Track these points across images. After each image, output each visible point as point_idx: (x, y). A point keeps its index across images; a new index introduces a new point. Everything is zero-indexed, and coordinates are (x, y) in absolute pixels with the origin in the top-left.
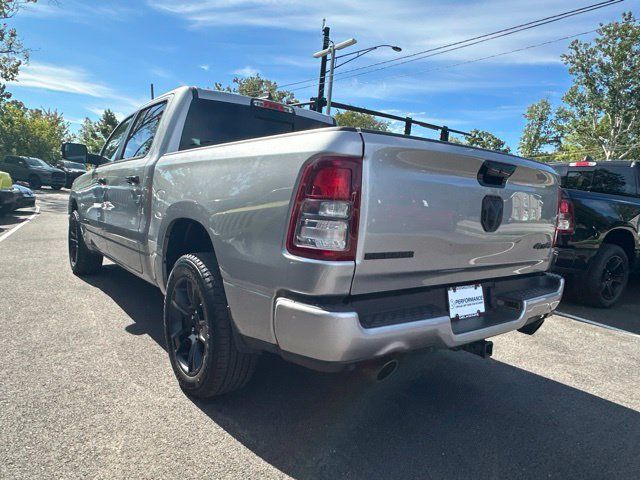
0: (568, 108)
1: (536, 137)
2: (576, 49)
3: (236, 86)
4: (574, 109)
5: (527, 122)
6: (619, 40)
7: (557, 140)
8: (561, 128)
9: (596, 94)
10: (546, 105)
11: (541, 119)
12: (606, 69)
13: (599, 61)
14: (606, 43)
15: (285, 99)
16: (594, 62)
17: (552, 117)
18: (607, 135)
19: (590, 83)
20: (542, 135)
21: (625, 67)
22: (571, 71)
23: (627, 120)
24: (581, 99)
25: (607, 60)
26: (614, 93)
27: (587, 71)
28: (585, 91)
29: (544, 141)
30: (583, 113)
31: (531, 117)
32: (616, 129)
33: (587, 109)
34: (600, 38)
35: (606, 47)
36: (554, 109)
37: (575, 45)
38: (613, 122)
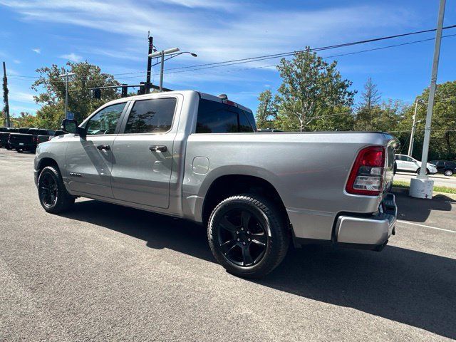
0: (280, 95)
1: (265, 111)
2: (284, 63)
3: (70, 68)
4: (284, 96)
5: (260, 102)
6: (304, 61)
7: (275, 113)
8: (277, 107)
9: (295, 89)
10: (269, 93)
11: (267, 101)
12: (299, 76)
13: (296, 71)
14: (298, 61)
15: (107, 80)
16: (292, 71)
17: (273, 100)
18: (299, 111)
19: (291, 83)
20: (268, 110)
21: (307, 76)
22: (281, 75)
23: (309, 104)
24: (287, 91)
25: (299, 71)
26: (303, 89)
27: (289, 76)
28: (288, 86)
29: (269, 113)
30: (289, 99)
31: (262, 100)
32: (305, 108)
33: (290, 97)
34: (295, 58)
35: (298, 64)
36: (273, 96)
37: (283, 61)
38: (303, 104)
